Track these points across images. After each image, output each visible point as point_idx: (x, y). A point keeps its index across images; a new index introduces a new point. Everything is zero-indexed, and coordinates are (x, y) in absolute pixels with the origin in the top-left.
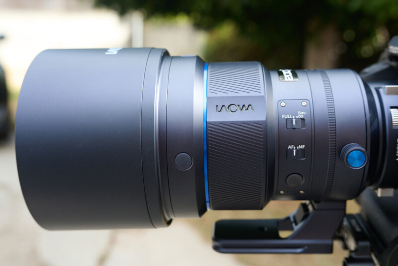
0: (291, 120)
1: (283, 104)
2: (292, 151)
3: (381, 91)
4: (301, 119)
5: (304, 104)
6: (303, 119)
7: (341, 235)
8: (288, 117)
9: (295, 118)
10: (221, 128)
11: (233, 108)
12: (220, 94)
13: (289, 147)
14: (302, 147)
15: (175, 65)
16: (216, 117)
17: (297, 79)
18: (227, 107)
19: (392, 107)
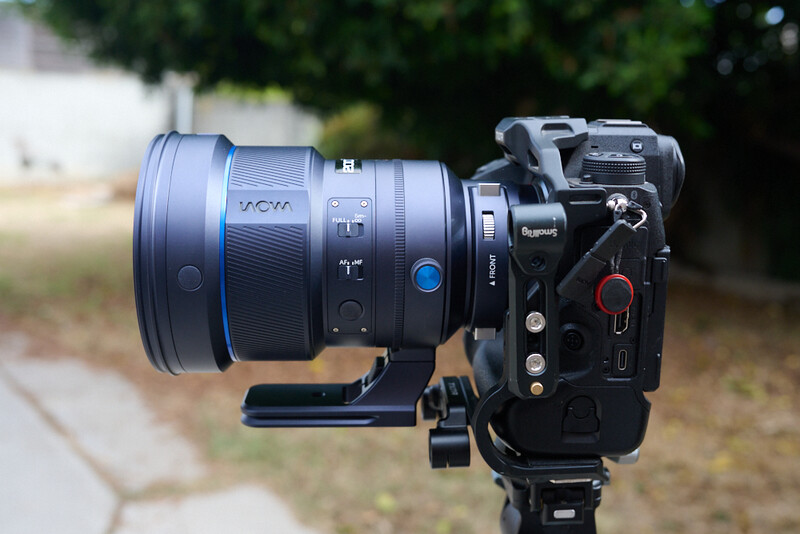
0: (345, 224)
1: (335, 203)
2: (345, 267)
3: (475, 190)
4: (359, 224)
5: (364, 203)
6: (360, 224)
7: (439, 408)
8: (340, 220)
9: (351, 223)
10: (245, 233)
11: (263, 206)
12: (245, 187)
13: (341, 262)
14: (359, 262)
15: (185, 145)
16: (239, 218)
17: (359, 171)
18: (255, 204)
19: (484, 213)
